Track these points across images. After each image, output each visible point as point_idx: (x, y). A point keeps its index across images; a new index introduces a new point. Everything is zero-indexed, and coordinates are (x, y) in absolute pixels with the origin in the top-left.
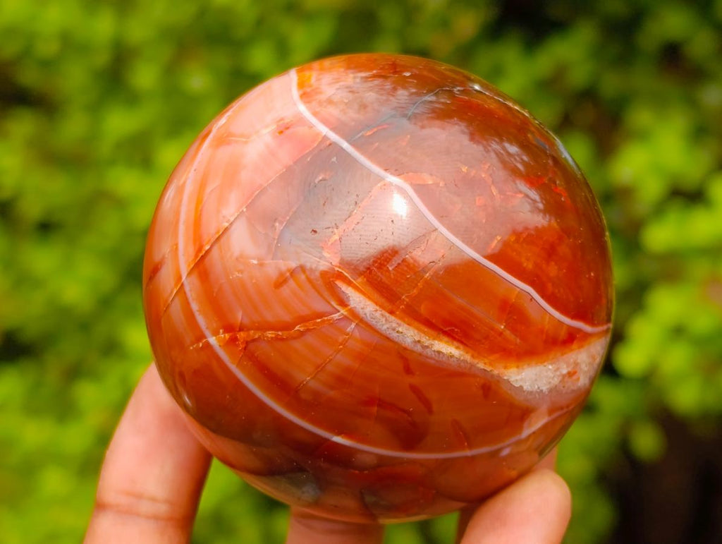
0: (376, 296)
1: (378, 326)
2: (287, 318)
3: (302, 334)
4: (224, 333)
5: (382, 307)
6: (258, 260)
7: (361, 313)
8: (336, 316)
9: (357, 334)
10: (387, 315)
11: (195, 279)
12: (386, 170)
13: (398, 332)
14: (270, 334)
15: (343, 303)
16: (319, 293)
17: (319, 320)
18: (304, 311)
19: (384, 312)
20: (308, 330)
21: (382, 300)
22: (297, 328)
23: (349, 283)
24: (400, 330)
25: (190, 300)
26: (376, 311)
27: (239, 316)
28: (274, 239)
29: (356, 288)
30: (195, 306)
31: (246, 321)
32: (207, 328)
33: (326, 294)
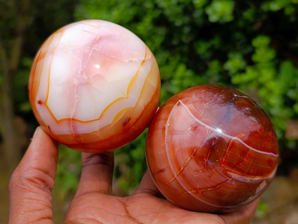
0: (238, 173)
1: (240, 180)
2: (214, 185)
3: (219, 188)
4: (194, 190)
5: (240, 175)
6: (202, 171)
7: (235, 178)
8: (228, 181)
9: (235, 184)
10: (242, 176)
11: (180, 176)
12: (231, 136)
13: (245, 180)
14: (209, 189)
15: (230, 177)
16: (223, 176)
17: (224, 183)
18: (219, 182)
19: (241, 176)
20: (221, 186)
21: (240, 173)
22: (218, 187)
23: (231, 172)
24: (246, 179)
25: (180, 182)
26: (239, 176)
27: (198, 186)
28: (205, 164)
29: (233, 172)
30: (182, 184)
31: (201, 187)
32: (187, 189)
33: (225, 176)
